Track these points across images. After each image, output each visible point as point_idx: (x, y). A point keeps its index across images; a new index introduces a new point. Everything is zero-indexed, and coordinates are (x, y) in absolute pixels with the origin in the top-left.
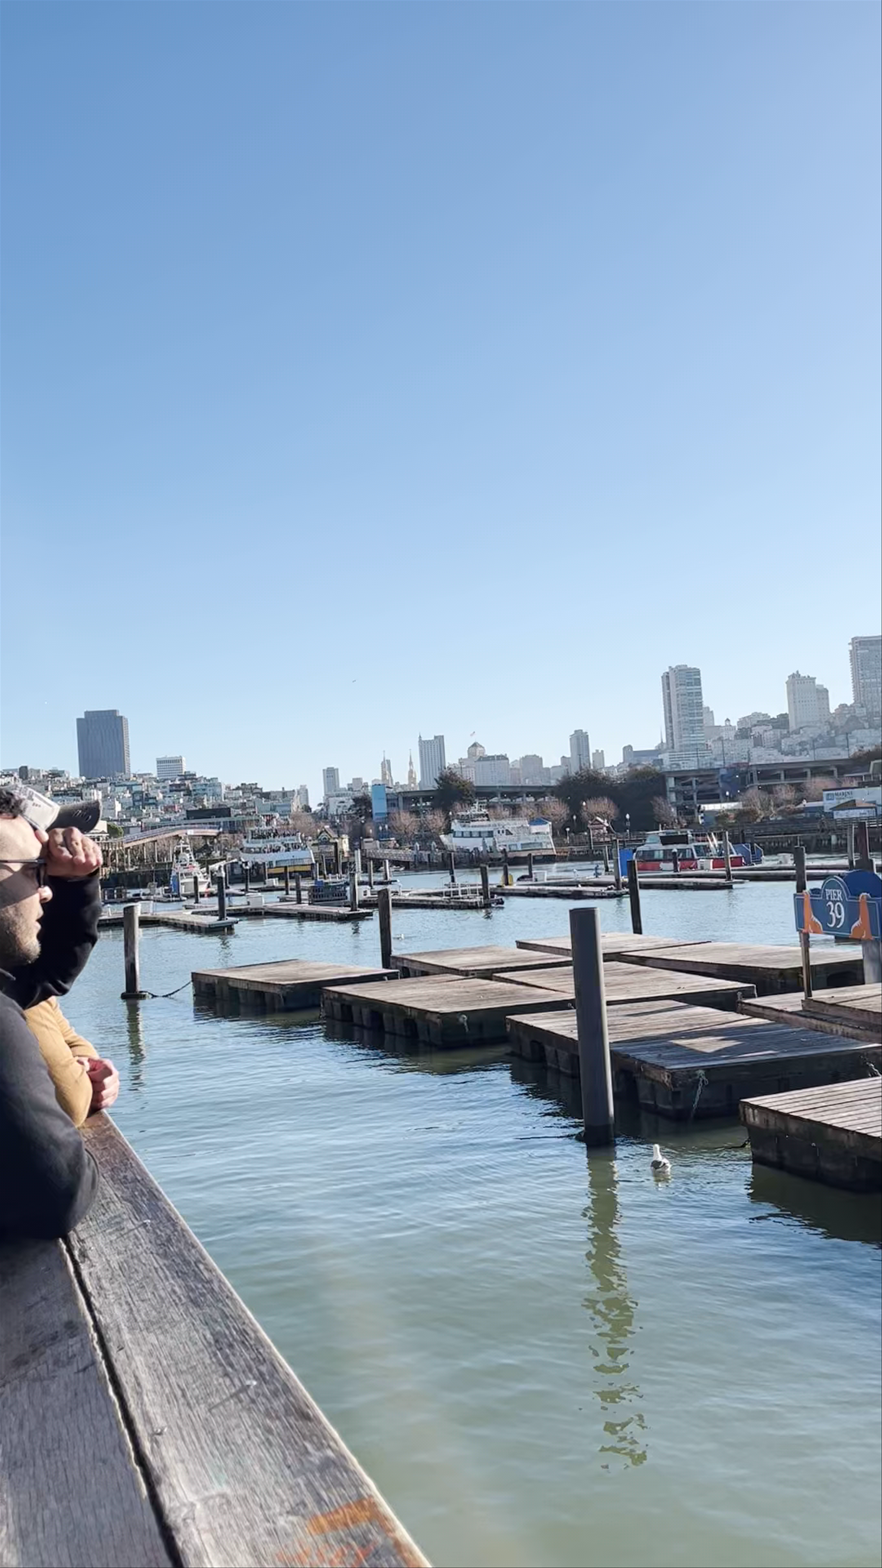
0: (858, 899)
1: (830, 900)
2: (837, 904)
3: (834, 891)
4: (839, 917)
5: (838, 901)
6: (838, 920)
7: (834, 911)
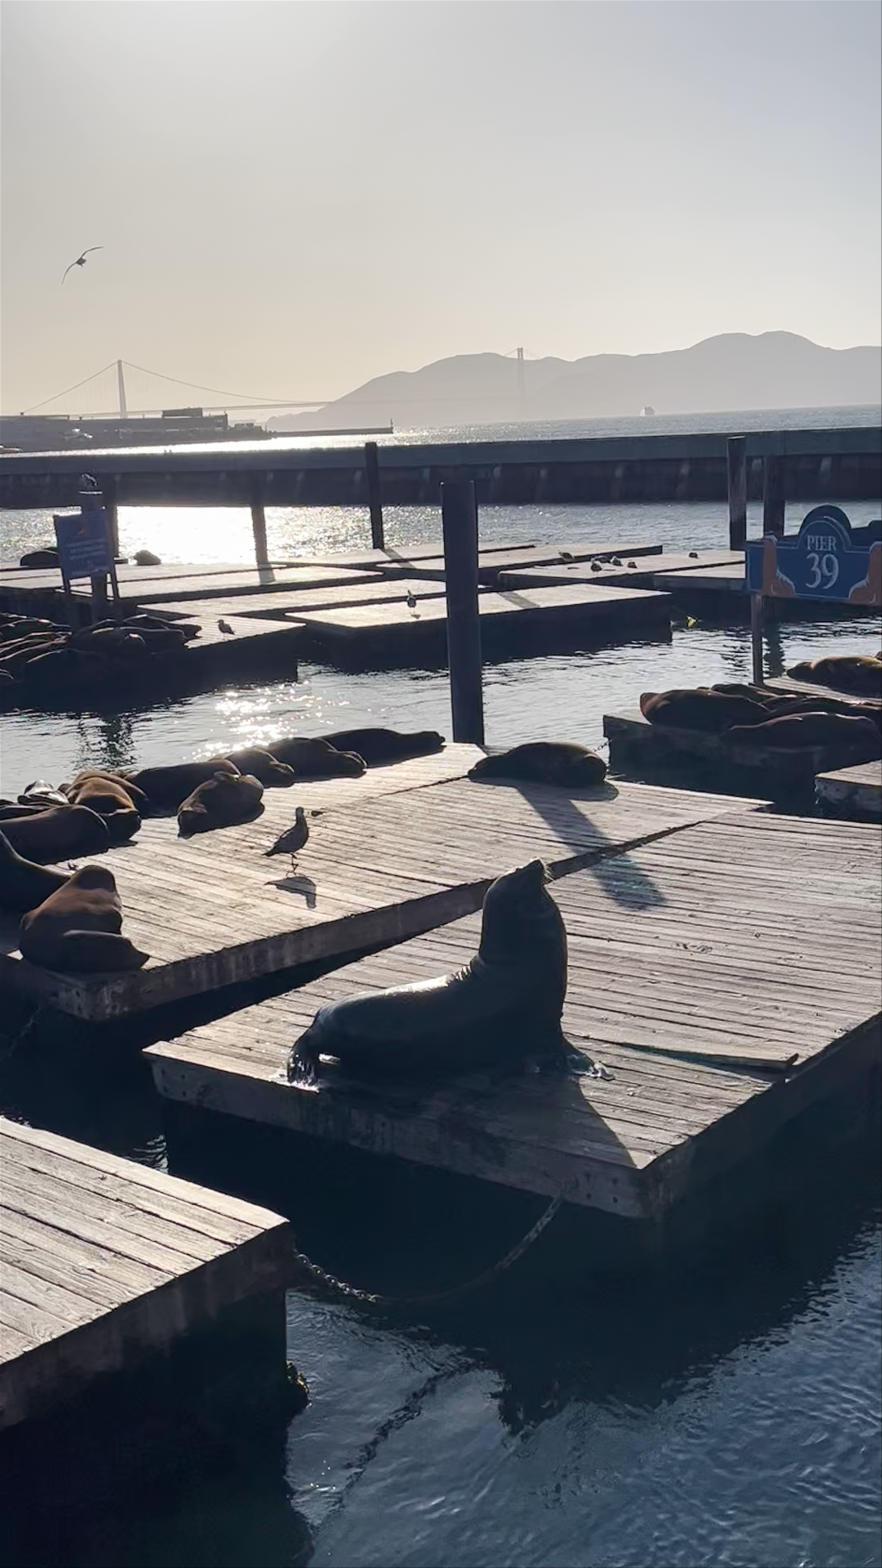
0: (868, 551)
1: (813, 551)
5: (828, 552)
6: (826, 579)
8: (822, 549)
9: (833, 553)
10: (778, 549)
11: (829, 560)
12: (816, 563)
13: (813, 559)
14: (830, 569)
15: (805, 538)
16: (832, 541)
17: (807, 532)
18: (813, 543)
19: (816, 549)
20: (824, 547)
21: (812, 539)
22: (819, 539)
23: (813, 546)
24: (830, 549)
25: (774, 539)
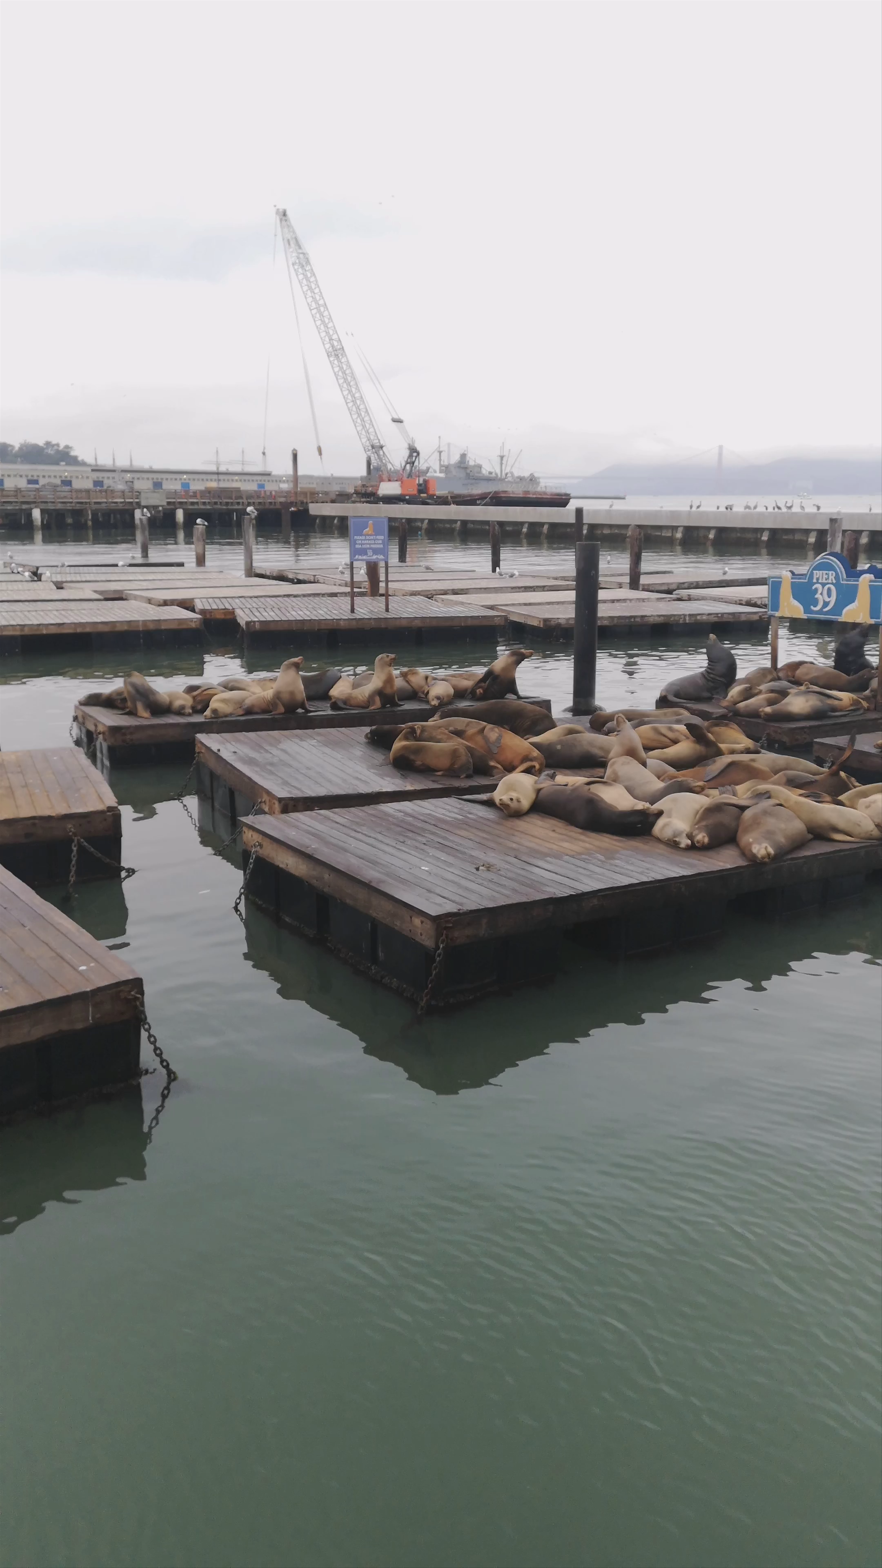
0: (858, 581)
1: (817, 583)
2: (827, 586)
3: (825, 572)
4: (827, 599)
5: (828, 583)
6: (826, 604)
7: (821, 594)
8: (824, 581)
9: (832, 584)
10: (792, 582)
11: (829, 590)
12: (820, 592)
13: (816, 590)
14: (829, 595)
15: (812, 574)
16: (832, 575)
17: (815, 569)
18: (818, 576)
19: (820, 581)
20: (826, 580)
21: (817, 574)
22: (823, 573)
23: (818, 579)
24: (830, 581)
25: (789, 574)
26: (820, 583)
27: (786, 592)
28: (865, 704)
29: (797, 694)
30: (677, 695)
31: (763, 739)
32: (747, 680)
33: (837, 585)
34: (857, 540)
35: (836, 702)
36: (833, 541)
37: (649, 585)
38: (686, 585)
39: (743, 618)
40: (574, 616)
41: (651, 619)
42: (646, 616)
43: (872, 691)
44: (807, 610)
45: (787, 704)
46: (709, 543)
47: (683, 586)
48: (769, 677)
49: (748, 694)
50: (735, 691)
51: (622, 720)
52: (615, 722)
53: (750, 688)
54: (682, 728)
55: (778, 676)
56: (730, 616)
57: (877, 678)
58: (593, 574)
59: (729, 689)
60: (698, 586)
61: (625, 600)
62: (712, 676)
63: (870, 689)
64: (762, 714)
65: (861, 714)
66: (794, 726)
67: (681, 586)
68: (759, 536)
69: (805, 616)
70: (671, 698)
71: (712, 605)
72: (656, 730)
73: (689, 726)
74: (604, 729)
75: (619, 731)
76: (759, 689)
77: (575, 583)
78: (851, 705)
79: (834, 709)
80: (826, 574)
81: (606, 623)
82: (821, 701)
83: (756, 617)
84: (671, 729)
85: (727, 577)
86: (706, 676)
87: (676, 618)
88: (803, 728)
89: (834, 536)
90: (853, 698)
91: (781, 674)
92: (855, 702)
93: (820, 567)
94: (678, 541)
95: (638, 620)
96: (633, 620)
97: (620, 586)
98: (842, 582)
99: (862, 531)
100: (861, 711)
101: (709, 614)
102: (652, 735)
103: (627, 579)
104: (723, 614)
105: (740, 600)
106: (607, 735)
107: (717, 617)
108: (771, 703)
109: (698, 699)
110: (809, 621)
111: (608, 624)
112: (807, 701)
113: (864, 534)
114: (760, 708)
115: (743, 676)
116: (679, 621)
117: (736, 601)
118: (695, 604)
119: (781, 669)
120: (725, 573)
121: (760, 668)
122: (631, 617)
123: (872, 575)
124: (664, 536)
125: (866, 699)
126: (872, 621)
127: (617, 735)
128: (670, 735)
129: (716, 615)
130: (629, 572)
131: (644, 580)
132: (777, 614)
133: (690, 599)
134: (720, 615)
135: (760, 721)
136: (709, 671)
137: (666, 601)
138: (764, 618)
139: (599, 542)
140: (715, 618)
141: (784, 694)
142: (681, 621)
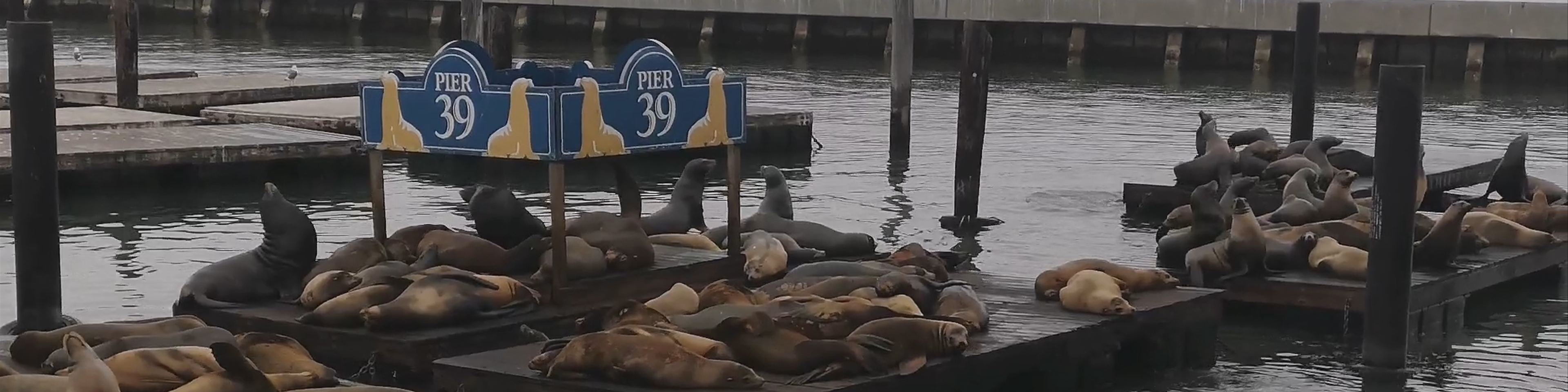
3: (454, 74)
4: (462, 121)
6: (460, 128)
7: (451, 111)
8: (453, 90)
9: (467, 93)
11: (463, 104)
14: (464, 114)
15: (433, 78)
16: (466, 79)
17: (436, 69)
18: (443, 81)
19: (447, 89)
20: (456, 88)
21: (441, 77)
22: (450, 76)
23: (443, 86)
24: (464, 90)
25: (395, 79)
26: (449, 94)
27: (391, 107)
28: (535, 294)
29: (423, 284)
30: (212, 294)
31: (369, 363)
32: (336, 261)
33: (475, 96)
34: (508, 23)
35: (490, 292)
36: (471, 22)
37: (157, 97)
38: (225, 97)
39: (324, 152)
40: (10, 155)
41: (158, 158)
42: (146, 152)
43: (544, 272)
44: (429, 139)
45: (408, 300)
46: (261, 25)
47: (219, 99)
48: (375, 256)
49: (336, 287)
50: (316, 282)
51: (79, 344)
52: (65, 348)
53: (339, 277)
54: (206, 352)
55: (388, 253)
56: (300, 150)
57: (551, 250)
58: (43, 79)
59: (305, 279)
60: (246, 97)
61: (103, 126)
62: (273, 257)
63: (541, 268)
64: (366, 317)
65: (531, 312)
66: (423, 338)
67: (216, 99)
68: (347, 12)
69: (424, 149)
70: (203, 299)
71: (270, 130)
72: (148, 358)
73: (217, 348)
74: (47, 362)
75: (73, 364)
76: (355, 278)
77: (8, 96)
78: (514, 297)
79: (486, 305)
80: (456, 77)
81: (69, 166)
82: (464, 293)
83: (346, 151)
84: (176, 355)
85: (297, 83)
86: (262, 256)
87: (204, 155)
88: (440, 340)
89: (471, 13)
90: (515, 284)
91: (394, 249)
92: (520, 293)
93: (448, 66)
94: (206, 19)
95: (132, 159)
96: (122, 160)
97: (102, 100)
98: (483, 92)
99: (517, 6)
100: (531, 307)
101: (263, 147)
102: (140, 367)
103: (112, 88)
104: (287, 146)
105: (325, 122)
106: (53, 374)
107: (277, 151)
108: (374, 299)
109: (251, 299)
110: (432, 155)
111: (74, 168)
112: (440, 294)
113: (519, 11)
114: (360, 310)
115: (328, 256)
116: (209, 159)
117: (318, 125)
118: (238, 130)
119: (392, 240)
120: (293, 76)
121: (358, 239)
122: (117, 154)
123: (531, 80)
124: (178, 10)
125: (536, 285)
126: (536, 157)
127: (70, 371)
128: (175, 365)
129: (275, 149)
130: (115, 75)
131: (145, 89)
132: (380, 146)
133: (233, 120)
134: (281, 149)
135: (361, 332)
136: (268, 248)
137: (182, 126)
138: (361, 152)
139: (51, 22)
140: (272, 154)
141: (401, 284)
142: (212, 160)
